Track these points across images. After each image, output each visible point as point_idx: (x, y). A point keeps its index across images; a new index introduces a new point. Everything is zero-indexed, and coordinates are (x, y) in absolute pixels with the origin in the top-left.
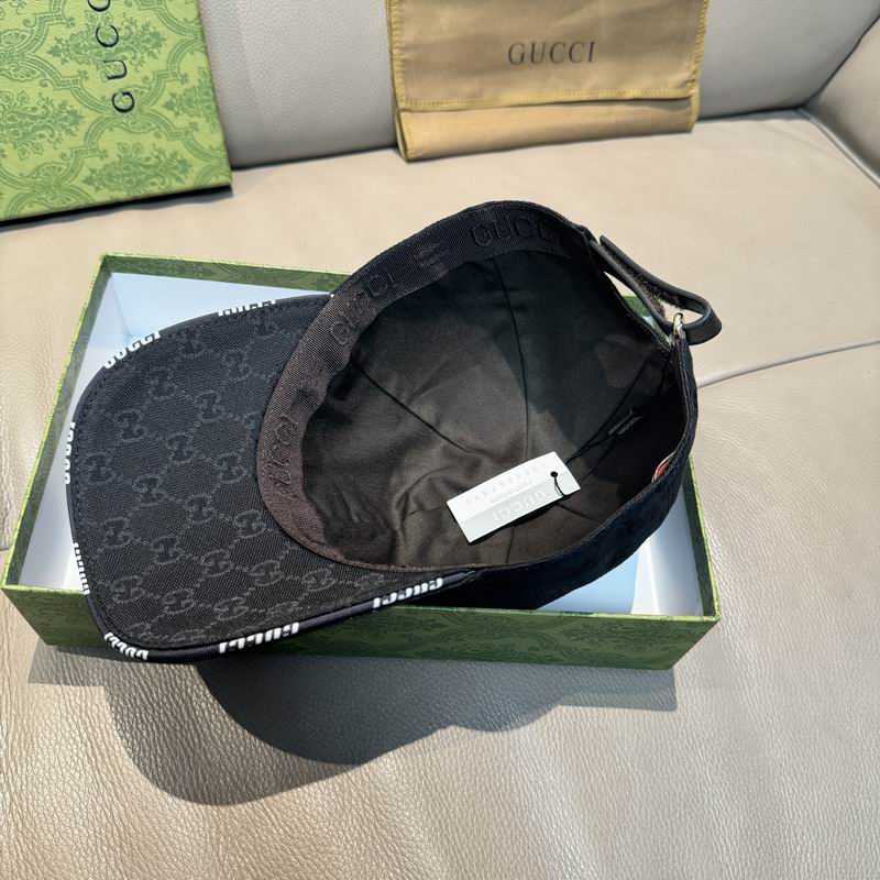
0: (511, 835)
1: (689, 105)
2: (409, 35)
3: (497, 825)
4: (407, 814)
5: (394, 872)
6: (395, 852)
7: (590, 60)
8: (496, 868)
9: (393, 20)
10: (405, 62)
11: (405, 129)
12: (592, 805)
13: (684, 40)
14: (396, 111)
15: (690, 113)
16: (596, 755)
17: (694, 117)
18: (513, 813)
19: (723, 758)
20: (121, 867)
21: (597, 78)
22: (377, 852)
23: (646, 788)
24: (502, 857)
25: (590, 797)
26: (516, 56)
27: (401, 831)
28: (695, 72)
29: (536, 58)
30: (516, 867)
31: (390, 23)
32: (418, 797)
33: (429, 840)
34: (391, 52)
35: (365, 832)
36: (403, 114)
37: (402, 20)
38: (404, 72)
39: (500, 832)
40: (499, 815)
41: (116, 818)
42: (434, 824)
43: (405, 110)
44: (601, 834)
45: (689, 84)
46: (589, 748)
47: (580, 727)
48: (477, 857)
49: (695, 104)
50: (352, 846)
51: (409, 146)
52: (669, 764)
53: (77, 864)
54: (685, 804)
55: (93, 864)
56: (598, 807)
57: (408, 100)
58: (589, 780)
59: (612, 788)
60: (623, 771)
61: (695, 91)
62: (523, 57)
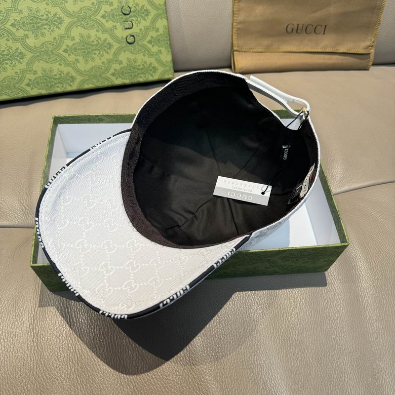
0: (252, 384)
1: (369, 57)
2: (242, 17)
3: (246, 378)
4: (205, 367)
6: (198, 384)
7: (324, 34)
9: (235, 10)
10: (239, 29)
11: (235, 59)
12: (291, 375)
13: (369, 27)
14: (232, 51)
15: (369, 61)
16: (295, 352)
17: (371, 63)
18: (254, 374)
19: (357, 362)
20: (77, 372)
21: (326, 42)
22: (190, 382)
23: (318, 371)
25: (291, 371)
26: (289, 30)
27: (202, 374)
28: (374, 42)
29: (298, 31)
31: (233, 11)
32: (211, 360)
33: (214, 381)
34: (232, 24)
35: (185, 372)
36: (235, 53)
37: (239, 10)
38: (238, 34)
39: (247, 381)
40: (247, 374)
41: (77, 350)
42: (216, 373)
43: (236, 51)
44: (294, 389)
45: (370, 47)
46: (292, 348)
47: (289, 338)
48: (235, 392)
49: (372, 57)
51: (236, 67)
52: (330, 361)
53: (58, 368)
54: (336, 381)
55: (65, 369)
56: (294, 376)
57: (238, 46)
58: (291, 364)
59: (301, 369)
60: (307, 361)
61: (372, 51)
62: (293, 30)
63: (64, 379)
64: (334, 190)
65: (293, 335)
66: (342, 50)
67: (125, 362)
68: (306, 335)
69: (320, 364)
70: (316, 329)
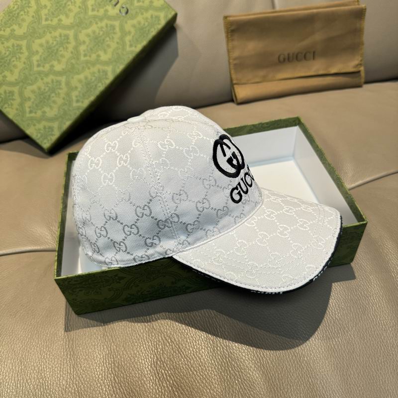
0: (295, 366)
1: (360, 75)
2: (236, 54)
3: (288, 362)
4: (244, 354)
5: (238, 381)
6: (238, 371)
7: (314, 59)
8: (288, 382)
9: (230, 48)
10: (235, 65)
11: (236, 93)
12: (335, 354)
13: (354, 47)
14: (232, 85)
15: (361, 79)
16: (335, 331)
17: (363, 80)
18: (296, 357)
20: (114, 372)
21: (317, 66)
22: (230, 371)
23: (362, 347)
24: (291, 377)
25: (334, 350)
26: (282, 59)
27: (241, 362)
28: (361, 61)
29: (290, 60)
30: (298, 382)
33: (255, 367)
34: (229, 62)
35: (224, 362)
36: (235, 86)
37: (233, 48)
38: (235, 69)
39: (289, 365)
40: (289, 357)
42: (257, 359)
43: (236, 84)
44: (341, 368)
45: (359, 66)
46: (331, 328)
48: (278, 376)
50: (218, 368)
51: (238, 98)
52: (373, 337)
53: (95, 369)
54: (383, 356)
55: (102, 370)
56: (338, 355)
57: (237, 80)
58: (333, 343)
59: (344, 347)
60: (349, 339)
61: (362, 69)
62: (284, 60)
63: (102, 380)
64: (348, 186)
65: (330, 315)
67: (162, 357)
68: (343, 314)
69: (364, 341)
70: (353, 307)
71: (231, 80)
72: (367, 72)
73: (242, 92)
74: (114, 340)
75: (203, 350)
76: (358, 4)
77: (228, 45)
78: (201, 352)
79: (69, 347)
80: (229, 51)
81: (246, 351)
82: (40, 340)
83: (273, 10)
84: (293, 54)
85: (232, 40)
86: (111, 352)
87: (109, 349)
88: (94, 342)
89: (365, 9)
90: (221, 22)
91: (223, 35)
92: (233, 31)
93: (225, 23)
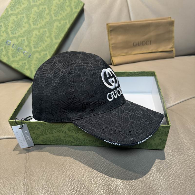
1: (173, 52)
2: (113, 41)
4: (125, 192)
10: (112, 47)
11: (113, 60)
13: (170, 39)
14: (111, 56)
15: (173, 54)
16: (174, 178)
21: (152, 48)
23: (190, 187)
25: (175, 189)
26: (135, 44)
28: (173, 45)
29: (139, 45)
32: (128, 188)
34: (109, 46)
36: (112, 57)
37: (111, 39)
38: (112, 49)
43: (113, 56)
45: (172, 48)
46: (172, 177)
47: (169, 171)
49: (174, 52)
51: (114, 62)
57: (113, 54)
58: (174, 185)
59: (180, 187)
60: (183, 183)
61: (174, 49)
62: (136, 45)
66: (160, 50)
68: (178, 169)
69: (190, 183)
70: (183, 165)
71: (111, 54)
72: (176, 51)
73: (116, 60)
74: (52, 186)
75: (103, 191)
76: (171, 19)
77: (109, 37)
78: (101, 192)
79: (26, 190)
80: (109, 40)
81: (126, 190)
82: (10, 186)
83: (130, 21)
84: (140, 42)
85: (111, 35)
86: (50, 193)
87: (49, 191)
88: (41, 187)
89: (174, 21)
90: (105, 26)
91: (106, 33)
92: (111, 31)
93: (107, 27)
